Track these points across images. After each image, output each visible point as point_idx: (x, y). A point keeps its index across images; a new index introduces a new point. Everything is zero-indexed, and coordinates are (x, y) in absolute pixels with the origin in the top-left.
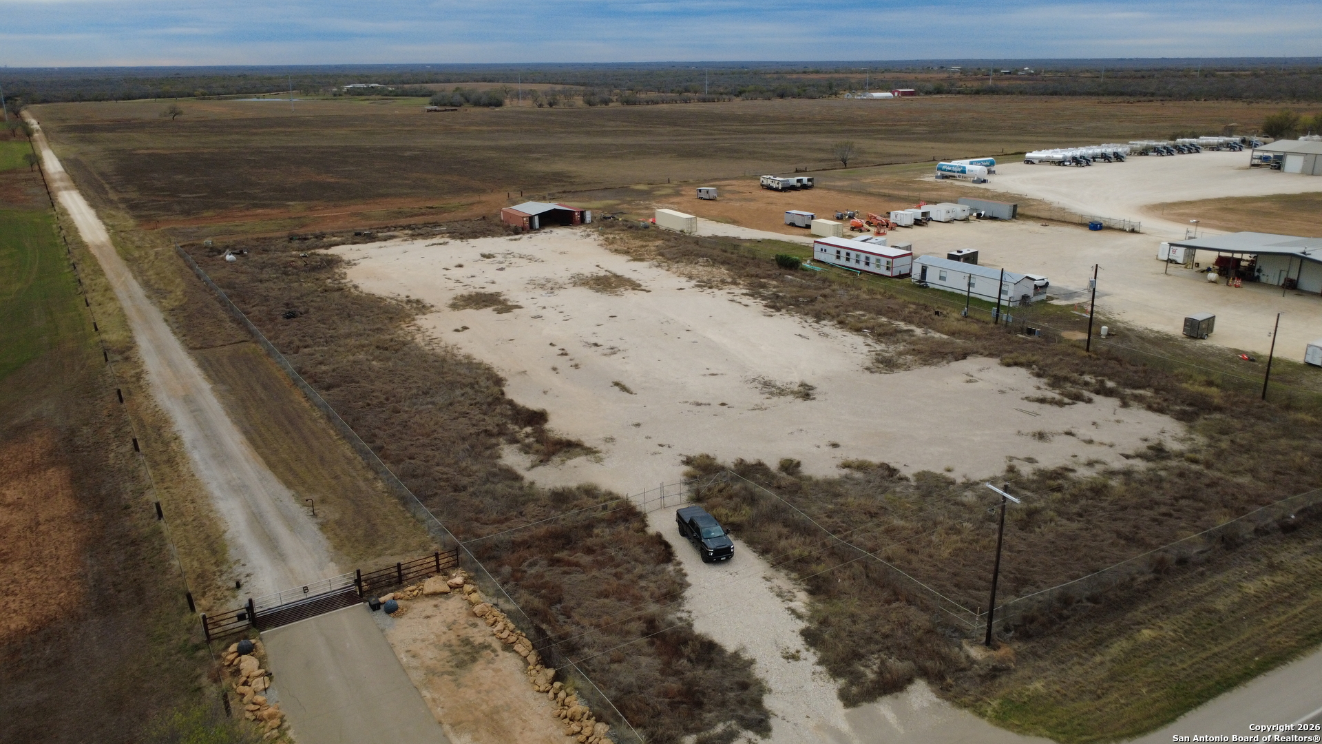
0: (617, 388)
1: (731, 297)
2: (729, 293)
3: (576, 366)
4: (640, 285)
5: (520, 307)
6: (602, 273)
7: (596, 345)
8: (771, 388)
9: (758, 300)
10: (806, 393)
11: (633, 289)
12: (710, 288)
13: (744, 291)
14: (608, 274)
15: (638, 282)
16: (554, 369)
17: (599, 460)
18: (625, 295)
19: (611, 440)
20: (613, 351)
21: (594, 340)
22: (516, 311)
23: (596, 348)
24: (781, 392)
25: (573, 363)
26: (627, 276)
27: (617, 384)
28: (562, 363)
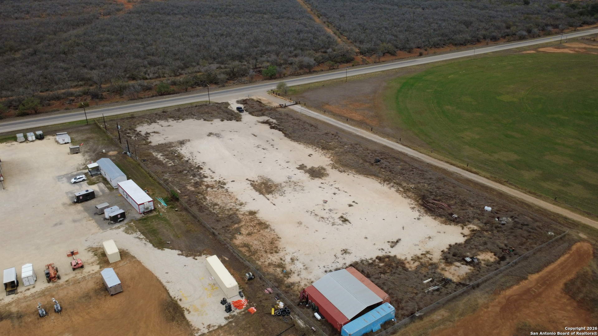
0: (256, 135)
1: (213, 175)
2: (213, 178)
3: (267, 141)
4: (251, 184)
5: (297, 168)
6: (270, 196)
7: (264, 149)
8: (218, 135)
9: (203, 173)
10: (210, 134)
11: (254, 181)
12: (220, 182)
13: (205, 179)
14: (267, 196)
15: (252, 188)
16: (273, 140)
17: (257, 121)
18: (257, 177)
19: (256, 124)
20: (258, 147)
21: (265, 151)
22: (298, 167)
23: (264, 148)
24: (216, 134)
25: (268, 142)
26: (257, 193)
27: (256, 136)
28: (272, 143)
